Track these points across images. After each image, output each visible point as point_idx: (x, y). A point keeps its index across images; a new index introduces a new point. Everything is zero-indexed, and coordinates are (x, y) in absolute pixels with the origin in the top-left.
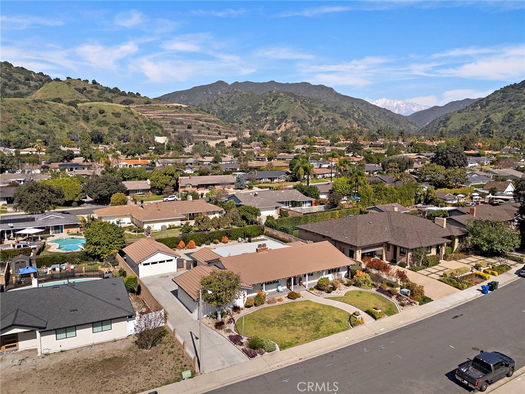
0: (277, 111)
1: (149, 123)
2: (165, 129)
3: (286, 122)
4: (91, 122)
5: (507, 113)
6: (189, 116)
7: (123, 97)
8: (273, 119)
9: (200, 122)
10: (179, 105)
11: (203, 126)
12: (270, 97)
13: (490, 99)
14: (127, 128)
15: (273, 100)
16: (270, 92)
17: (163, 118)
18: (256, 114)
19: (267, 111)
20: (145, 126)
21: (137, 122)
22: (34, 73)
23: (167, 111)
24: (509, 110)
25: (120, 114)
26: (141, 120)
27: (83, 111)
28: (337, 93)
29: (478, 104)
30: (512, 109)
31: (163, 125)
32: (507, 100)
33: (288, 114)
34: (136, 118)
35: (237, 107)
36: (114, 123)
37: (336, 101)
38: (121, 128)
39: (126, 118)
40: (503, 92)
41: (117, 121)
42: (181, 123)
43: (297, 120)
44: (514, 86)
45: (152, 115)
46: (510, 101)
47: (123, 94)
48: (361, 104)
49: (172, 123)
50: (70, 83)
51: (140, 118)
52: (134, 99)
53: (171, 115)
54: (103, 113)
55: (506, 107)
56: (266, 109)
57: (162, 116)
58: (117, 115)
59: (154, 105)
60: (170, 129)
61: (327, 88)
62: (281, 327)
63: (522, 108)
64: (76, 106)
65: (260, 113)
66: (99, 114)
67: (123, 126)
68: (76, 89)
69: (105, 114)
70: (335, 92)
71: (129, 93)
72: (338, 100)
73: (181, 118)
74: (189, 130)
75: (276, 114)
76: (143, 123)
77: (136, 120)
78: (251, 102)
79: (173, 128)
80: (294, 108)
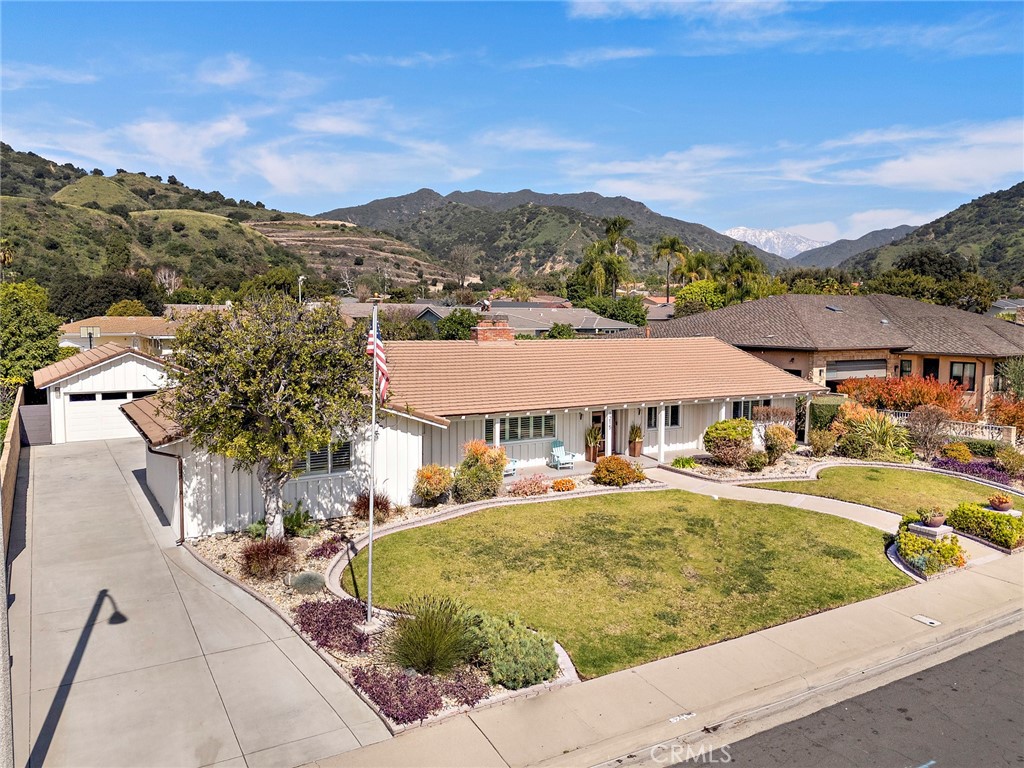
0: (535, 240)
1: (277, 251)
2: (308, 265)
3: (554, 261)
4: (155, 247)
5: (990, 243)
6: (359, 242)
7: (228, 207)
8: (528, 257)
9: (381, 253)
10: (340, 223)
11: (386, 260)
12: (522, 214)
13: (952, 219)
14: (230, 261)
15: (528, 221)
16: (520, 206)
17: (307, 246)
18: (495, 247)
19: (515, 241)
20: (266, 258)
21: (252, 249)
22: (55, 165)
23: (315, 232)
24: (993, 239)
25: (217, 233)
26: (260, 246)
27: (141, 225)
28: (652, 213)
29: (931, 230)
30: (999, 236)
31: (306, 259)
32: (987, 220)
33: (558, 247)
34: (251, 241)
35: (457, 234)
36: (204, 249)
37: (649, 226)
38: (216, 260)
39: (230, 241)
40: (979, 205)
41: (210, 245)
42: (343, 254)
43: (575, 258)
44: (999, 195)
45: (285, 239)
46: (993, 222)
47: (231, 203)
48: (699, 234)
49: (324, 254)
50: (123, 181)
51: (256, 241)
52: (251, 212)
53: (322, 239)
54: (181, 229)
55: (987, 233)
56: (515, 237)
57: (303, 241)
58: (211, 234)
59: (290, 222)
60: (320, 266)
61: (633, 204)
62: (577, 570)
63: (1020, 234)
64: (126, 216)
65: (501, 246)
66: (173, 233)
67: (222, 255)
68: (134, 191)
69: (186, 232)
70: (648, 211)
71: (242, 201)
72: (653, 224)
73: (342, 246)
74: (357, 268)
75: (534, 246)
76: (264, 252)
77: (248, 245)
78: (485, 225)
79: (325, 263)
80: (570, 235)
